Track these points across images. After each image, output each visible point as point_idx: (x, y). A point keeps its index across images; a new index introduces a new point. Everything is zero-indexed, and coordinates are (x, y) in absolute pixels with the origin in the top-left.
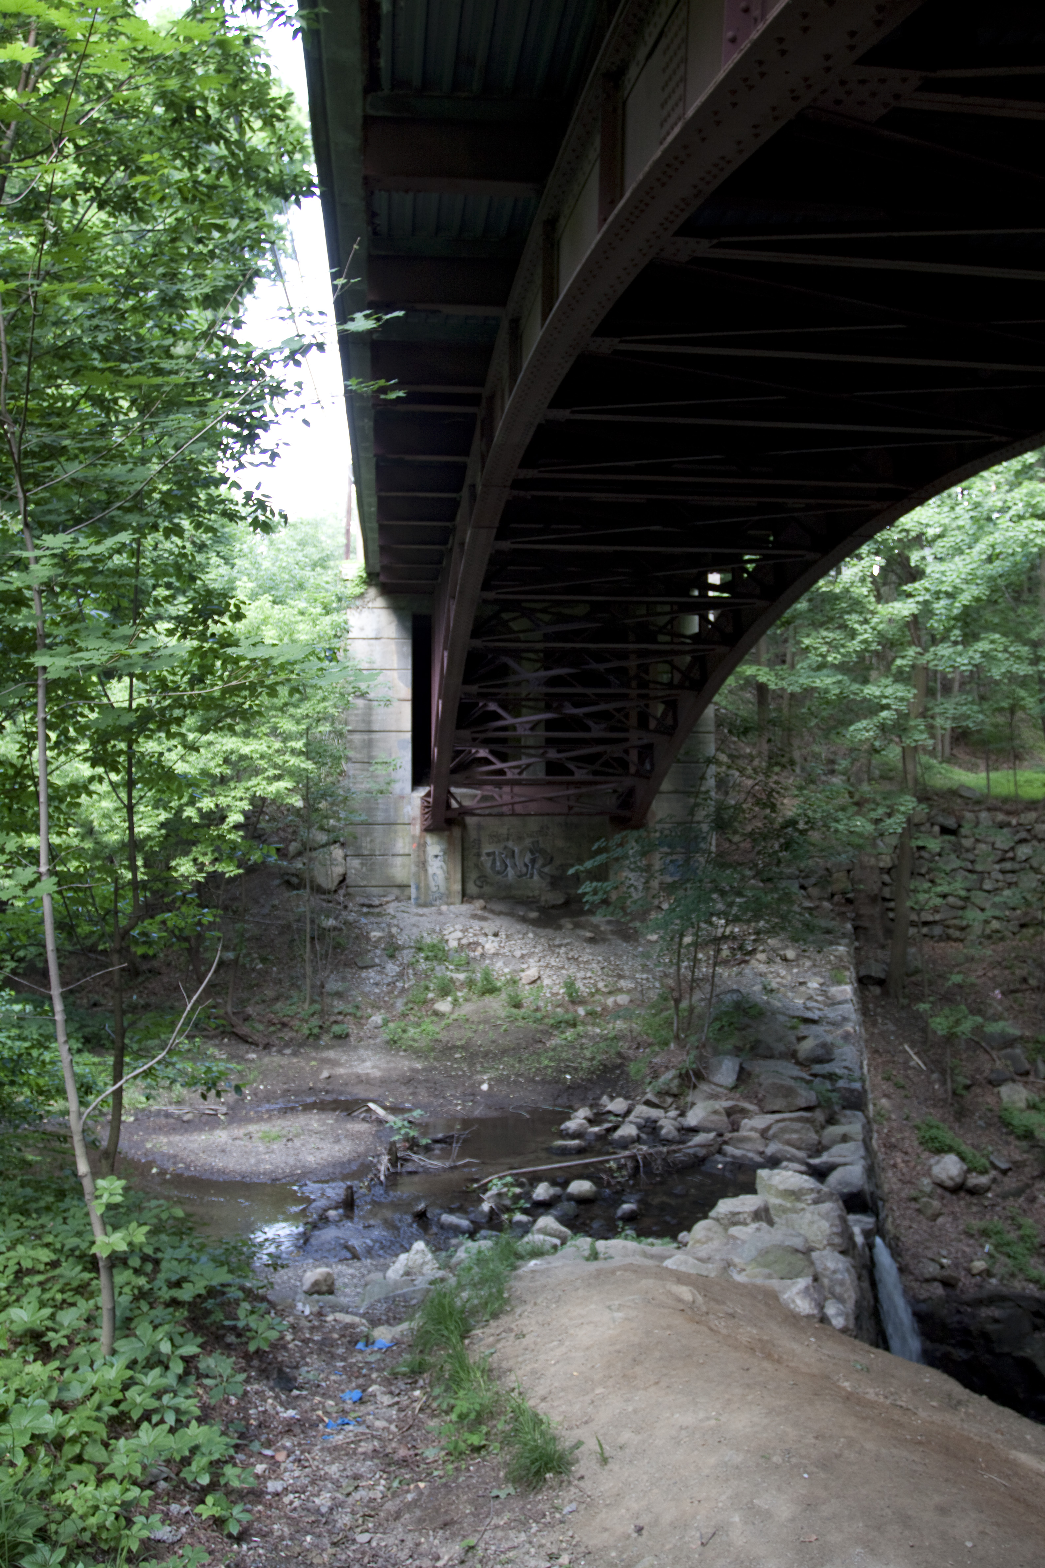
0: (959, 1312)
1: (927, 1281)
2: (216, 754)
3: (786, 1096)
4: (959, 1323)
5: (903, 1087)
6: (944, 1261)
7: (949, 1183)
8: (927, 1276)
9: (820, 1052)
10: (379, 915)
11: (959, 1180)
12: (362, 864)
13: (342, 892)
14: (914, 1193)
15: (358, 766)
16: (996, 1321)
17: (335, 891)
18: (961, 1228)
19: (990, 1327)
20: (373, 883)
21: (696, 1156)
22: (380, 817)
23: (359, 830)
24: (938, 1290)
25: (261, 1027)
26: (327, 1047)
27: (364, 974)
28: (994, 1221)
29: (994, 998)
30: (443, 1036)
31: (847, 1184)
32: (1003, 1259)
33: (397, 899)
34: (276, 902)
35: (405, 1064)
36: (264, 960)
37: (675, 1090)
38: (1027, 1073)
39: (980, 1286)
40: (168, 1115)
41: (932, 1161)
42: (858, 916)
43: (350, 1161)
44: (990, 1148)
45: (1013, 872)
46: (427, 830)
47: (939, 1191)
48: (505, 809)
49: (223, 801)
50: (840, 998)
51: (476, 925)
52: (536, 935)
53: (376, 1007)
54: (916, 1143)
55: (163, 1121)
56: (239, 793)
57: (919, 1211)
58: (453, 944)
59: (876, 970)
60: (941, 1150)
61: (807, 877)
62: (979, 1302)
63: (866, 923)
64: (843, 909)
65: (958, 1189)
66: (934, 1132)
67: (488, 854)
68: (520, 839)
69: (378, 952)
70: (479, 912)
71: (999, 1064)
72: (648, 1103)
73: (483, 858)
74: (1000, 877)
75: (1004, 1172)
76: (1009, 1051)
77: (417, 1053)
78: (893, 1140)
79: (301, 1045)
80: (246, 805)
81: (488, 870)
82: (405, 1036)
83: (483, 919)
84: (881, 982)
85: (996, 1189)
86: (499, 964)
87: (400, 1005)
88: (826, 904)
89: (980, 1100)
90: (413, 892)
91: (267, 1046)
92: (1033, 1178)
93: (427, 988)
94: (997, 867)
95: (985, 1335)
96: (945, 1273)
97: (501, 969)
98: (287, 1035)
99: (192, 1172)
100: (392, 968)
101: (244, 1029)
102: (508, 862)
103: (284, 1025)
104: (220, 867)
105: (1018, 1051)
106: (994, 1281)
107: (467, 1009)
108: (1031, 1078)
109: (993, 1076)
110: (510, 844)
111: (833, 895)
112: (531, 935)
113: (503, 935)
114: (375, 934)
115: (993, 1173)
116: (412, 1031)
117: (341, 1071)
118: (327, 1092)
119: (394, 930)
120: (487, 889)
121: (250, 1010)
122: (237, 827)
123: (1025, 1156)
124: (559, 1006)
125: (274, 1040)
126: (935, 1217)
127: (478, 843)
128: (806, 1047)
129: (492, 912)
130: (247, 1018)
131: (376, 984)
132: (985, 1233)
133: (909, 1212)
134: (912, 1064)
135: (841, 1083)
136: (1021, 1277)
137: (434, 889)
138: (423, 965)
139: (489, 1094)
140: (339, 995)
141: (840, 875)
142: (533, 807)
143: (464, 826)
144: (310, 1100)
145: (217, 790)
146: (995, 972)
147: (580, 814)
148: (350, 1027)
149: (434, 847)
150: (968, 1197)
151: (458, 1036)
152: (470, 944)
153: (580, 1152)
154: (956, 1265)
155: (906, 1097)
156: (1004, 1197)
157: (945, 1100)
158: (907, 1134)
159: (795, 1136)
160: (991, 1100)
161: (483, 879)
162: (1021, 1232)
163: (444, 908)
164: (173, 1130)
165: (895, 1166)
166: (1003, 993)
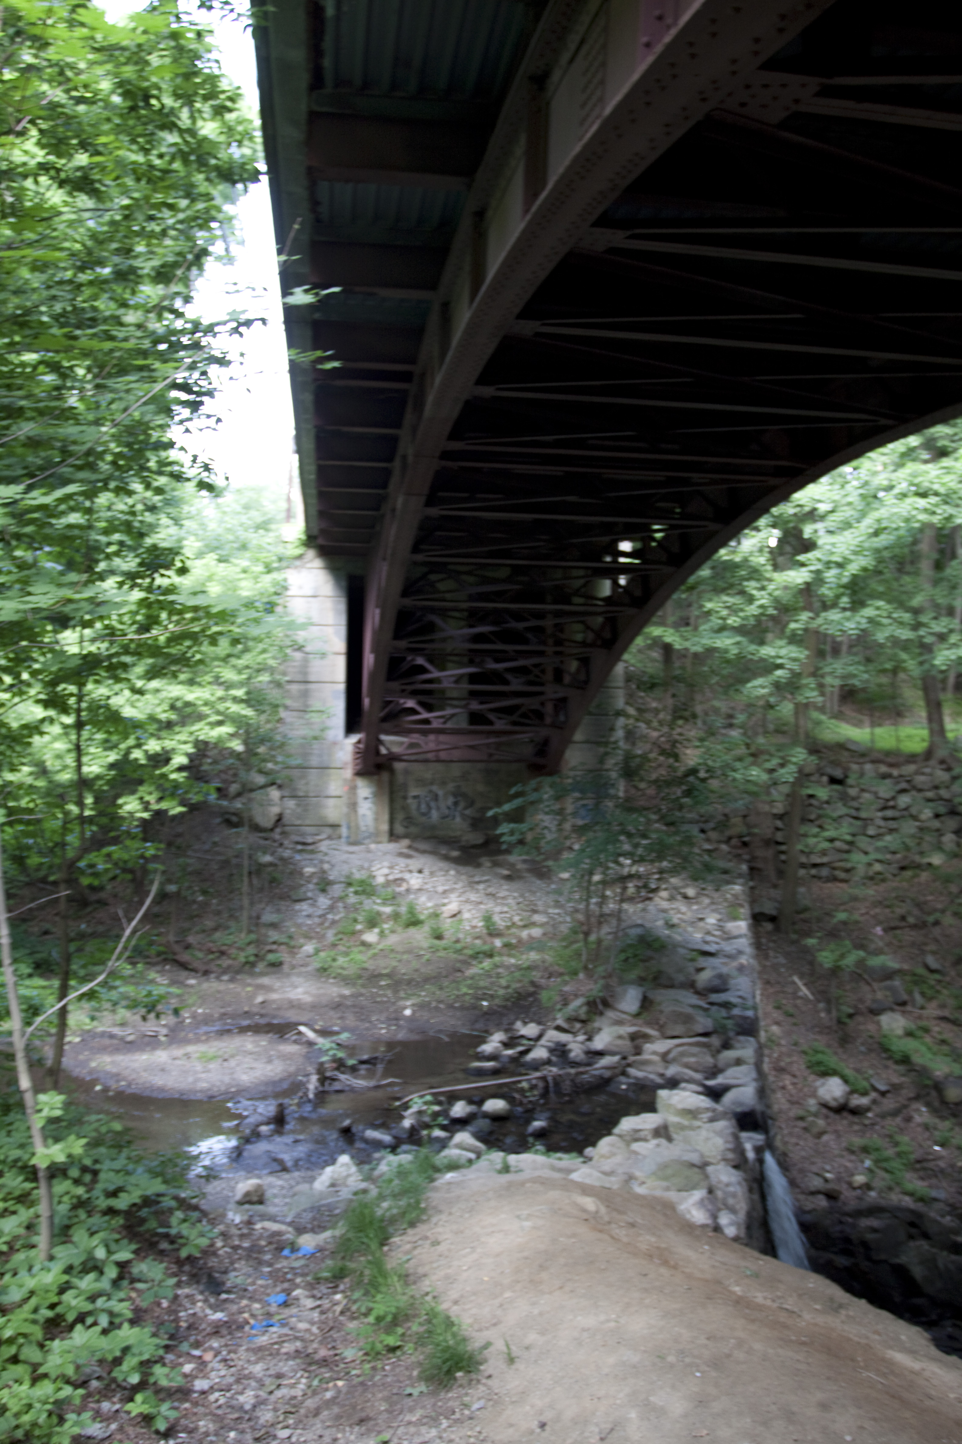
0: (841, 1222)
1: (813, 1193)
2: (162, 701)
3: (685, 1023)
4: (841, 1232)
5: (791, 1015)
6: (828, 1175)
7: (833, 1104)
8: (813, 1189)
9: (716, 982)
10: (312, 852)
11: (842, 1101)
12: (298, 805)
13: (278, 830)
14: (801, 1113)
15: (295, 714)
16: (874, 1230)
17: (272, 830)
18: (844, 1145)
19: (870, 1236)
20: (308, 822)
21: (601, 1077)
22: (314, 761)
23: (296, 773)
24: (822, 1202)
25: (200, 955)
26: (262, 974)
27: (297, 907)
28: (874, 1139)
29: (875, 935)
30: (370, 965)
31: (740, 1104)
32: (882, 1174)
33: (330, 838)
34: (216, 839)
35: (334, 991)
36: (204, 892)
37: (583, 1017)
38: (904, 1004)
39: (860, 1198)
40: (112, 1036)
41: (818, 1083)
42: (753, 859)
43: (281, 1080)
44: (871, 1072)
45: (893, 819)
46: (359, 774)
47: (824, 1111)
48: (430, 756)
49: (169, 744)
50: (736, 932)
51: (402, 862)
52: (458, 872)
53: (308, 937)
54: (803, 1067)
55: (107, 1041)
56: (183, 737)
57: (806, 1129)
58: (380, 880)
59: (769, 908)
60: (826, 1073)
61: (706, 822)
62: (859, 1213)
63: (759, 865)
64: (740, 851)
65: (842, 1109)
66: (820, 1057)
67: (415, 797)
68: (443, 783)
69: (311, 886)
70: (405, 851)
71: (879, 995)
72: (559, 1028)
73: (410, 801)
74: (882, 823)
75: (883, 1094)
76: (888, 983)
77: (346, 980)
78: (782, 1064)
79: (238, 972)
80: (190, 749)
81: (414, 813)
82: (335, 964)
83: (408, 856)
84: (773, 919)
85: (877, 1109)
86: (423, 899)
87: (330, 936)
88: (724, 847)
89: (862, 1027)
90: (344, 831)
91: (206, 973)
92: (910, 1099)
93: (355, 921)
94: (880, 814)
95: (865, 1244)
96: (830, 1186)
97: (425, 904)
98: (225, 962)
99: (133, 1089)
100: (324, 902)
101: (185, 957)
102: (433, 804)
103: (223, 953)
104: (164, 805)
105: (897, 983)
106: (873, 1194)
107: (392, 940)
108: (909, 1008)
109: (874, 1006)
110: (435, 788)
111: (730, 838)
112: (452, 872)
113: (426, 872)
114: (308, 870)
115: (874, 1095)
116: (341, 961)
117: (274, 996)
118: (262, 1016)
119: (326, 866)
120: (413, 830)
121: (191, 939)
122: (181, 769)
123: (903, 1079)
124: (477, 938)
125: (212, 967)
126: (820, 1135)
127: (405, 786)
128: (704, 978)
129: (417, 850)
130: (188, 947)
131: (309, 916)
132: (865, 1150)
133: (797, 1130)
134: (800, 994)
135: (736, 1012)
136: (897, 1190)
137: (363, 829)
138: (352, 899)
139: (410, 1019)
140: (274, 926)
141: (736, 820)
142: (456, 754)
143: (392, 771)
144: (245, 1023)
145: (163, 734)
146: (877, 910)
147: (498, 761)
148: (283, 955)
149: (364, 790)
150: (850, 1117)
151: (384, 965)
152: (396, 880)
153: (495, 1073)
154: (839, 1179)
155: (795, 1024)
156: (883, 1116)
157: (829, 1027)
158: (795, 1058)
159: (692, 1060)
160: (871, 1027)
161: (409, 820)
162: (897, 1149)
163: (373, 846)
164: (117, 1050)
165: (783, 1088)
166: (885, 930)
